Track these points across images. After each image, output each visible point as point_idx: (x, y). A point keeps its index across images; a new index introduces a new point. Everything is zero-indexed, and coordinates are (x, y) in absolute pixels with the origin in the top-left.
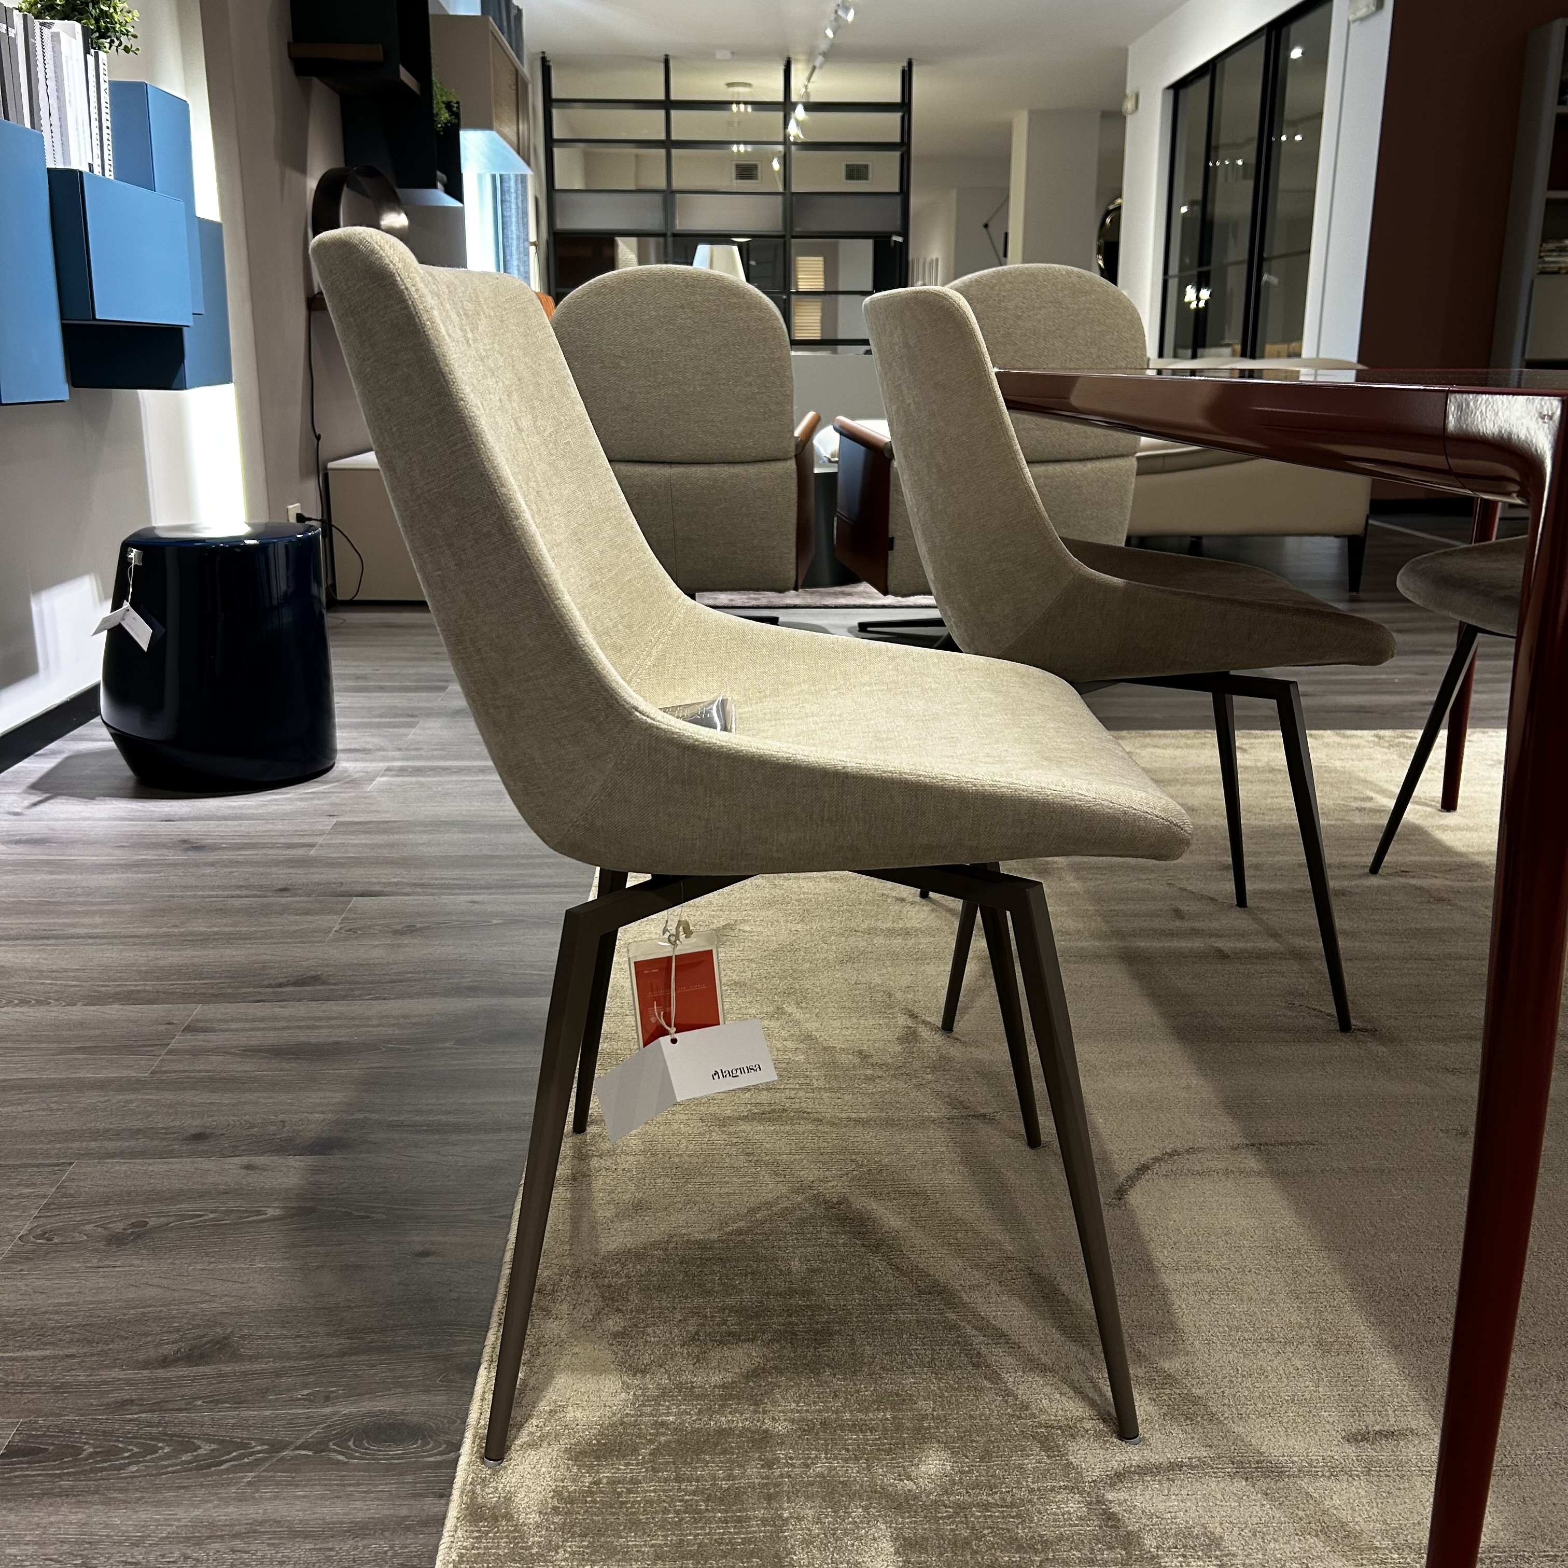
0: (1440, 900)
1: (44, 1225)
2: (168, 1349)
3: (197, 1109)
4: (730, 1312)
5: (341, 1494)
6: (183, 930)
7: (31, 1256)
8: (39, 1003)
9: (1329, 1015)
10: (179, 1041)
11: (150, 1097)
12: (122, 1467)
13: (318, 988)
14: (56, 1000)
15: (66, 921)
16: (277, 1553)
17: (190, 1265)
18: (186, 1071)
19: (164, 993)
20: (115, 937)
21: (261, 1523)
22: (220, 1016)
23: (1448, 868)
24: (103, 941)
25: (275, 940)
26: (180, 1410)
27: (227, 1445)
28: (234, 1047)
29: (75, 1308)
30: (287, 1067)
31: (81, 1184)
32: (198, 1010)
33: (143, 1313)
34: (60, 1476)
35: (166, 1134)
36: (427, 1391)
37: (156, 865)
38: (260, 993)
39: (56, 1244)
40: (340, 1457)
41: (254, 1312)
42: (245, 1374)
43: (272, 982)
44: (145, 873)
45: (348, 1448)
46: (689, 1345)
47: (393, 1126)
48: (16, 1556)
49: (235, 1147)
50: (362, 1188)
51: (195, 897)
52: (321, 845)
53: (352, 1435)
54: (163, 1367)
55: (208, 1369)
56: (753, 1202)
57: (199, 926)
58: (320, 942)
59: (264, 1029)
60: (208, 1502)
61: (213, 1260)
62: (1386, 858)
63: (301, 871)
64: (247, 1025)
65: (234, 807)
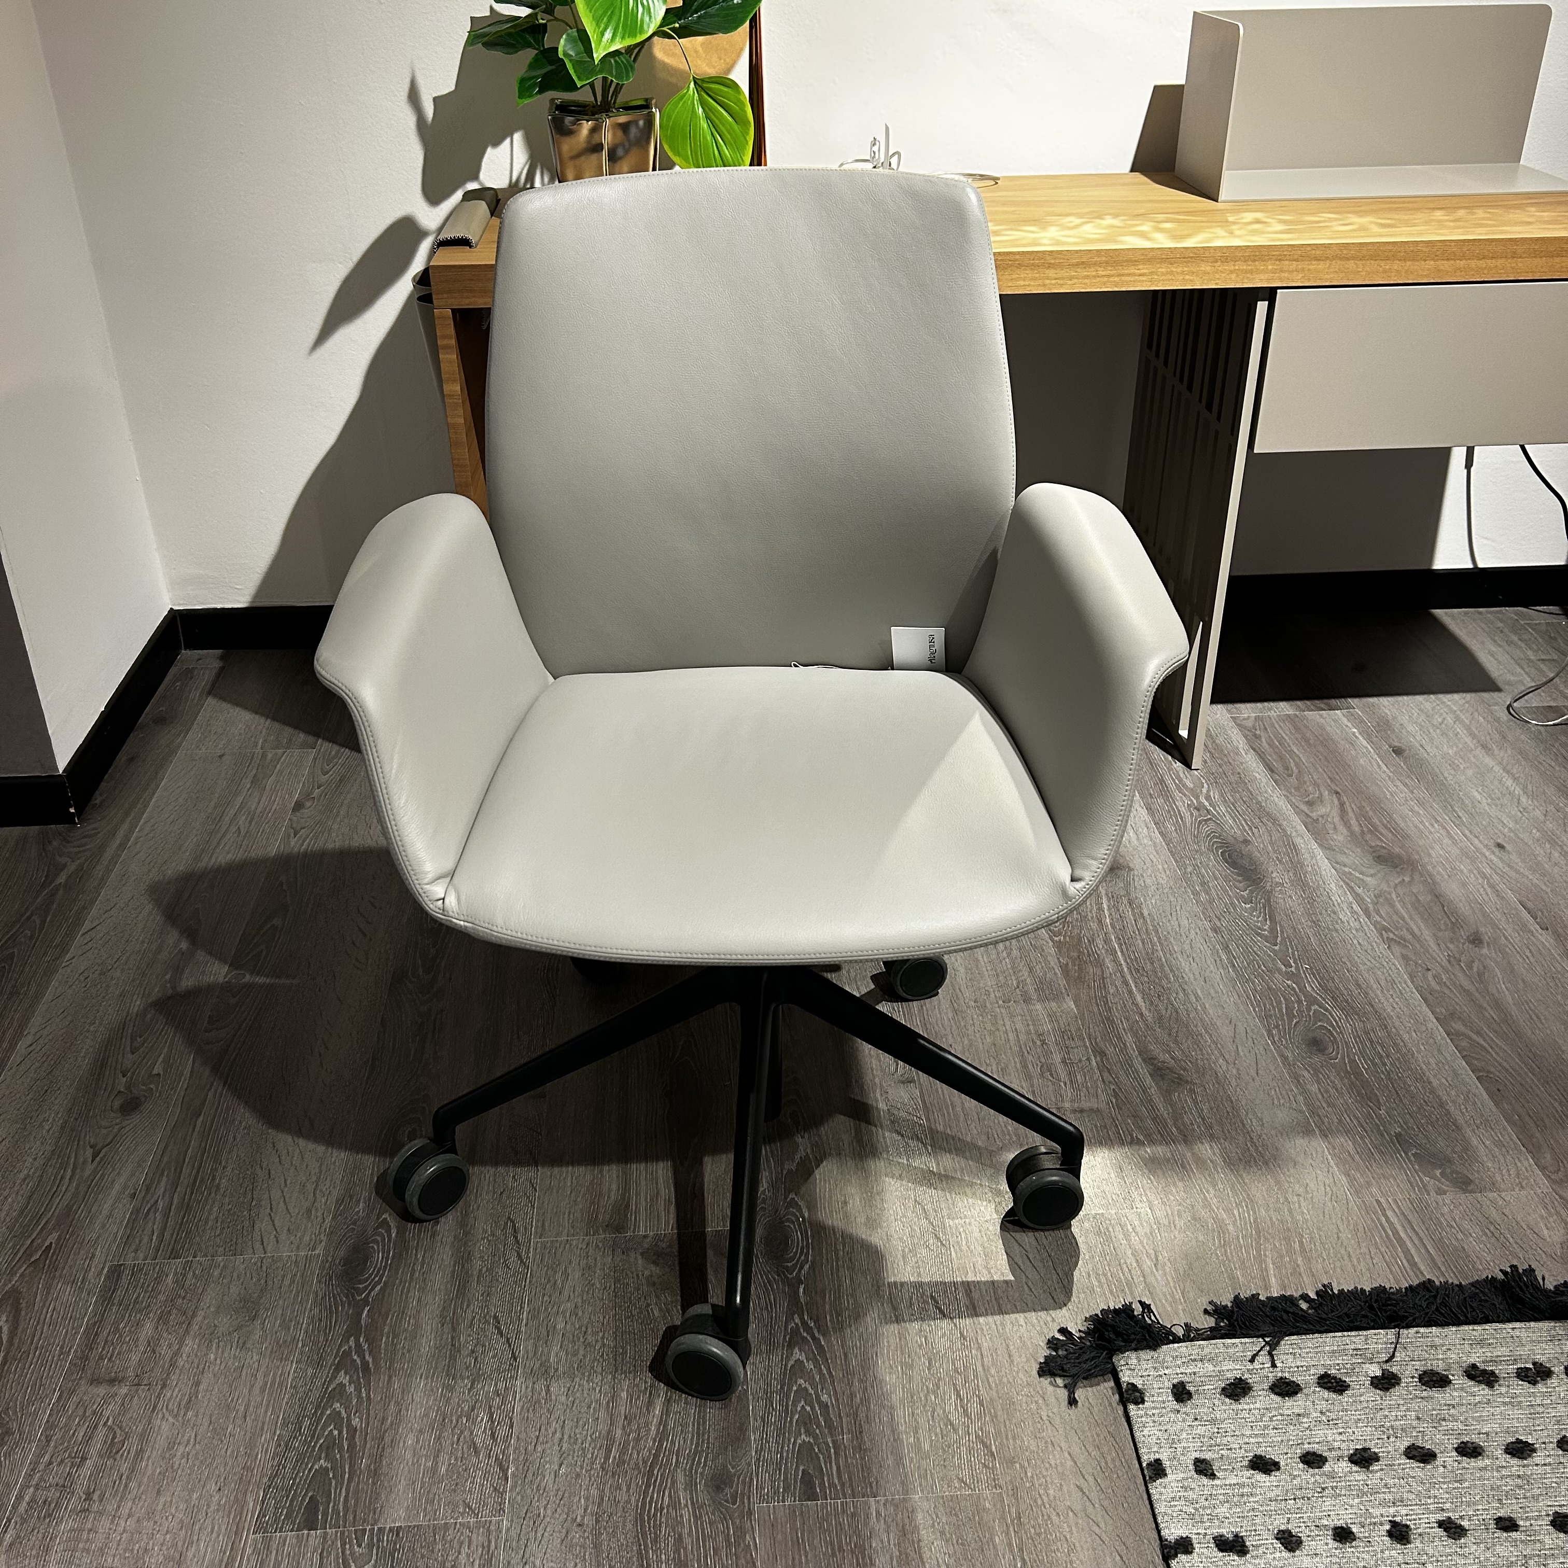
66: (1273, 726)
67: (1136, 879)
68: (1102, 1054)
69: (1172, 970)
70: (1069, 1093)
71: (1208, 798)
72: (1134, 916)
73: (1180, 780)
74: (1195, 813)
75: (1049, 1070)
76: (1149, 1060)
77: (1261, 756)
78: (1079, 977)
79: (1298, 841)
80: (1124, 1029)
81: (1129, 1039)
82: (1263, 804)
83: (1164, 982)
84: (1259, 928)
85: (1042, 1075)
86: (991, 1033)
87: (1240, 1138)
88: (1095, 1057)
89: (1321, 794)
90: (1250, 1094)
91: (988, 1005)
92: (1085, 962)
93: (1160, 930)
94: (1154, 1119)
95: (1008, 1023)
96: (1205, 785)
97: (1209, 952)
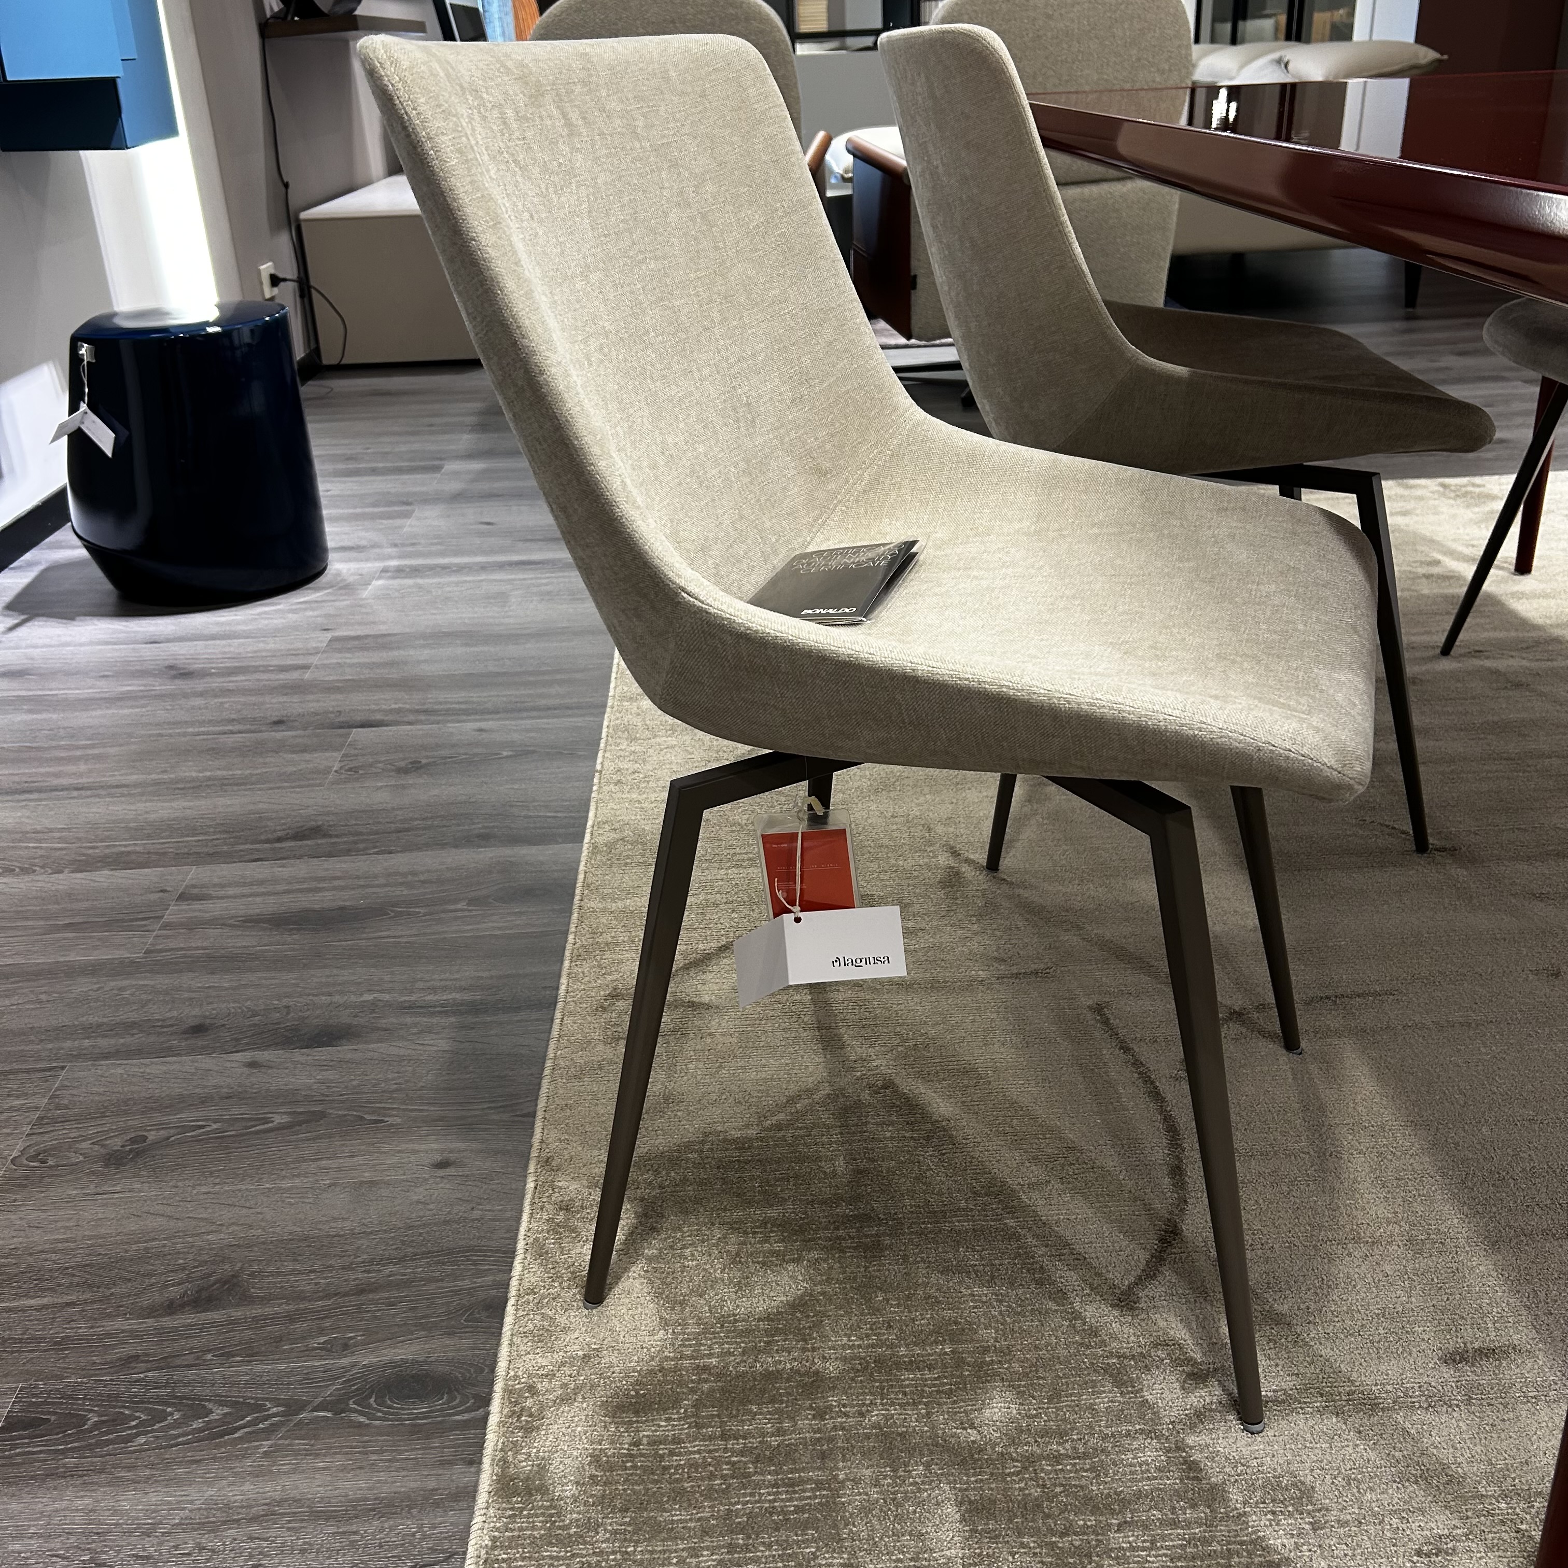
0: (1518, 685)
1: (37, 1144)
2: (174, 1292)
3: (193, 995)
4: (773, 1226)
5: (365, 1463)
6: (173, 776)
7: (25, 1182)
8: (25, 871)
9: (1404, 832)
10: (175, 912)
11: (146, 982)
12: (130, 1439)
13: (319, 841)
14: (42, 867)
15: (48, 769)
16: (298, 1539)
17: (194, 1187)
18: (182, 949)
19: (156, 853)
20: (102, 787)
21: (280, 1503)
22: (216, 880)
23: (1524, 645)
24: (89, 793)
25: (272, 785)
26: (189, 1366)
27: (240, 1407)
28: (232, 918)
29: (72, 1245)
30: (289, 939)
31: (75, 1092)
32: (193, 874)
33: (146, 1249)
34: (63, 1452)
35: (162, 1027)
36: (450, 1334)
37: (142, 697)
38: (257, 850)
39: (50, 1167)
40: (362, 1419)
41: (264, 1243)
42: (255, 1319)
43: (270, 836)
44: (132, 707)
45: (369, 1406)
46: (730, 1269)
47: (405, 1008)
48: (20, 1553)
49: (237, 1040)
50: (374, 1086)
51: (184, 734)
52: (317, 667)
53: (372, 1392)
54: (170, 1314)
55: (215, 1316)
56: (793, 1088)
57: (190, 771)
58: (320, 785)
59: (263, 894)
60: (223, 1478)
61: (218, 1181)
62: (1461, 636)
63: (296, 699)
64: (246, 890)
65: (222, 624)
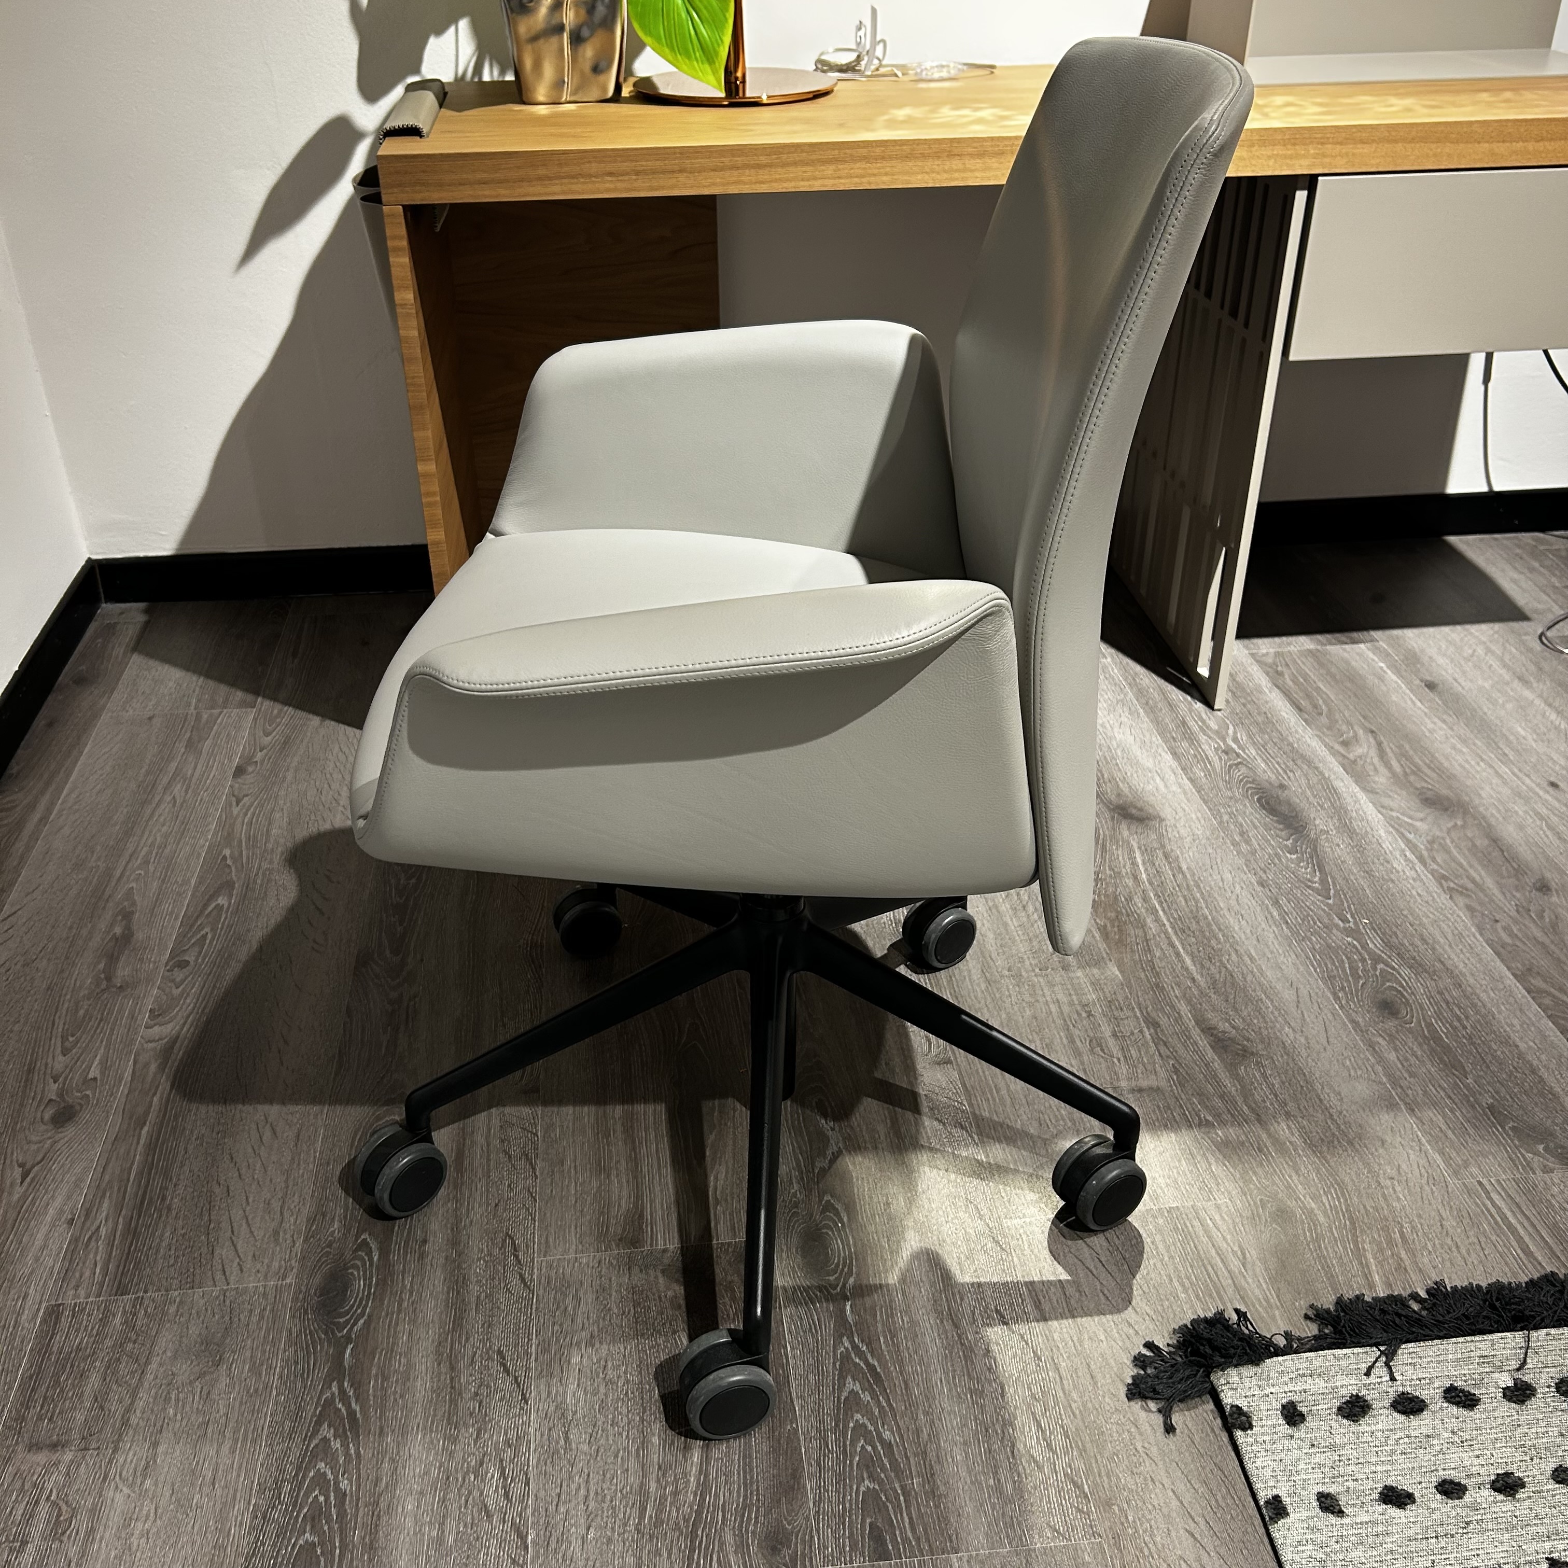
66: (1295, 662)
67: (1170, 830)
68: (1155, 1025)
69: (1220, 929)
70: (1123, 1070)
71: (1235, 740)
72: (1172, 870)
73: (1203, 721)
74: (1224, 757)
75: (1100, 1045)
76: (1208, 1030)
77: (1287, 694)
78: (1120, 941)
79: (1338, 784)
80: (1177, 997)
81: (1183, 1008)
82: (1296, 745)
83: (1213, 942)
84: (1309, 881)
85: (1092, 1050)
86: (1030, 1005)
87: (1319, 1115)
88: (1148, 1028)
89: (1355, 732)
90: (1323, 1065)
91: (1024, 974)
92: (1125, 923)
93: (1202, 885)
94: (1222, 1097)
95: (1047, 993)
96: (1231, 727)
97: (1258, 909)
